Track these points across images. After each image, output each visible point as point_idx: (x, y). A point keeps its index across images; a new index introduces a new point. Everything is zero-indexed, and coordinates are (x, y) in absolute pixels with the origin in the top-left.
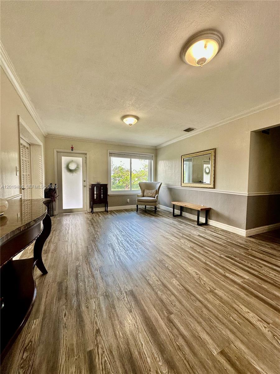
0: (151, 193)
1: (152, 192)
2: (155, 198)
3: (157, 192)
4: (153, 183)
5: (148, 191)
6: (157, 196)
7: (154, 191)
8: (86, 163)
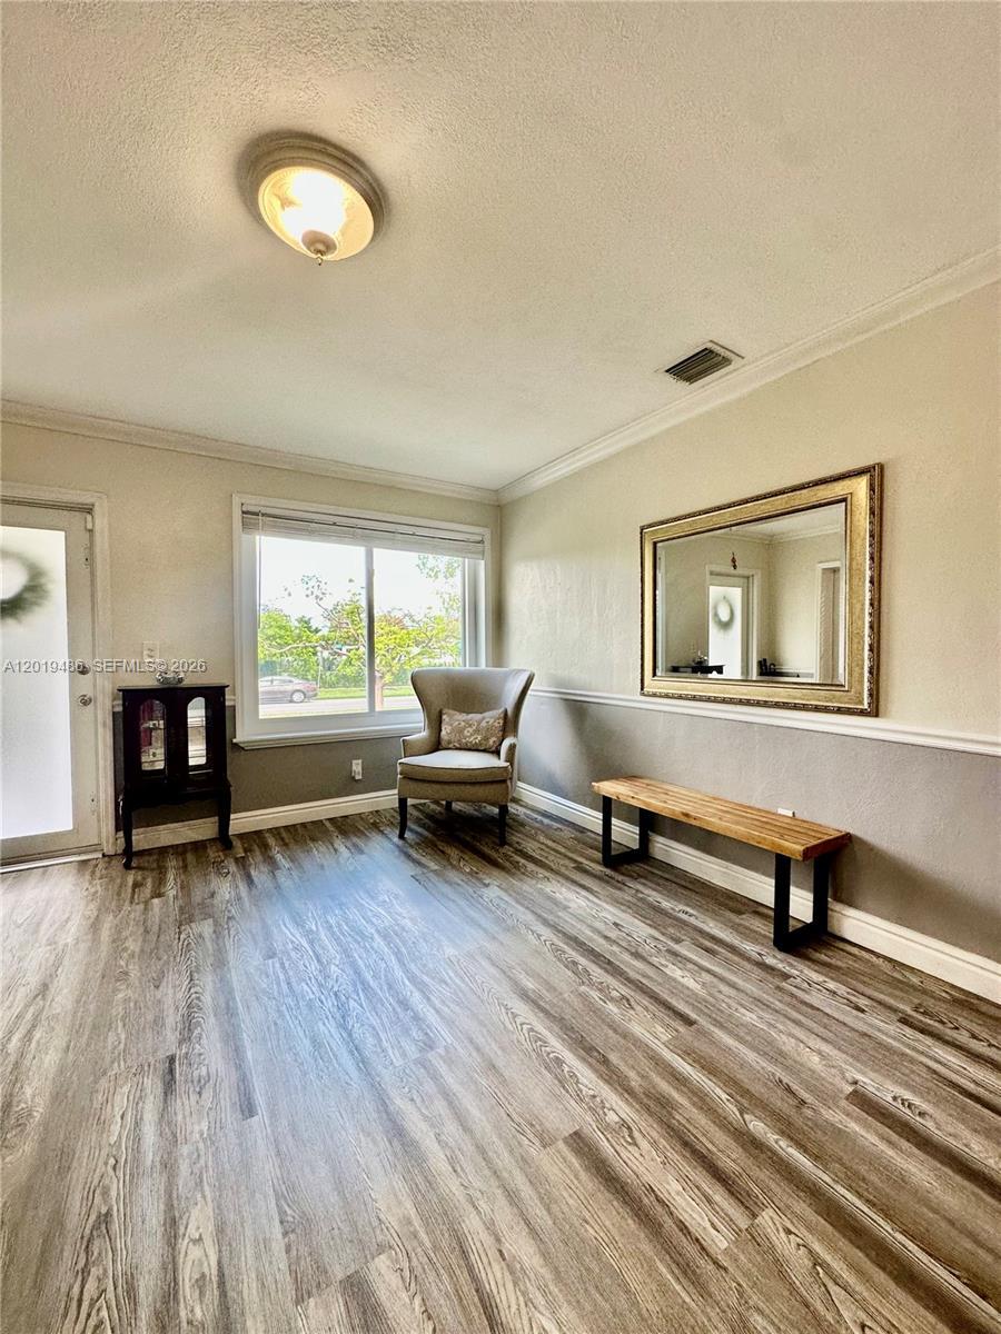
0: (477, 731)
1: (484, 724)
2: (497, 753)
3: (510, 725)
4: (482, 672)
5: (463, 717)
6: (512, 748)
7: (491, 718)
8: (90, 560)
